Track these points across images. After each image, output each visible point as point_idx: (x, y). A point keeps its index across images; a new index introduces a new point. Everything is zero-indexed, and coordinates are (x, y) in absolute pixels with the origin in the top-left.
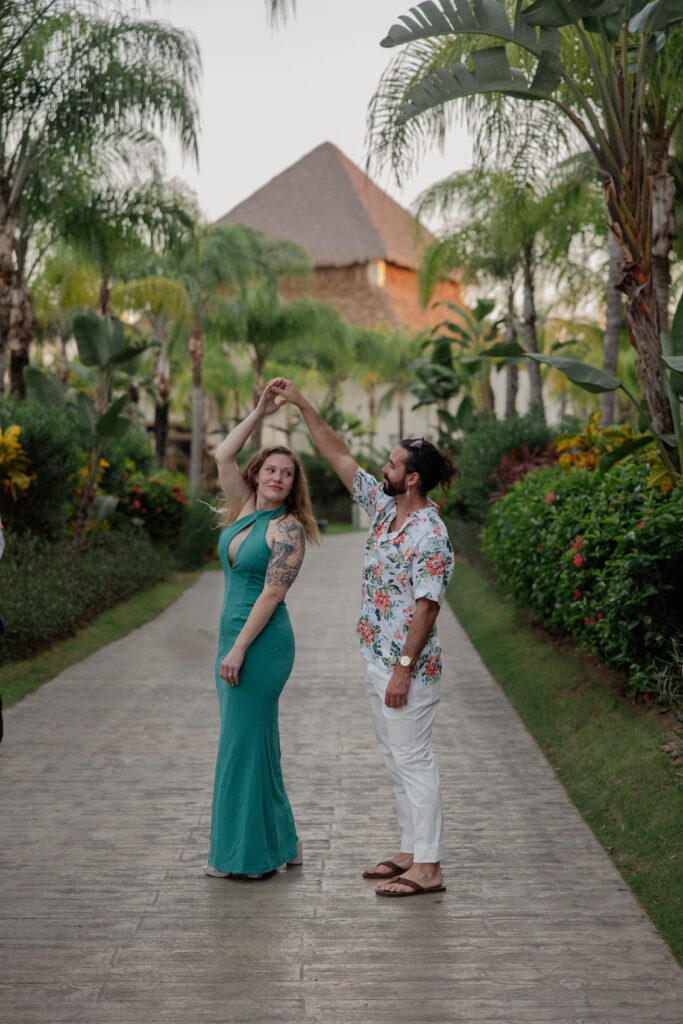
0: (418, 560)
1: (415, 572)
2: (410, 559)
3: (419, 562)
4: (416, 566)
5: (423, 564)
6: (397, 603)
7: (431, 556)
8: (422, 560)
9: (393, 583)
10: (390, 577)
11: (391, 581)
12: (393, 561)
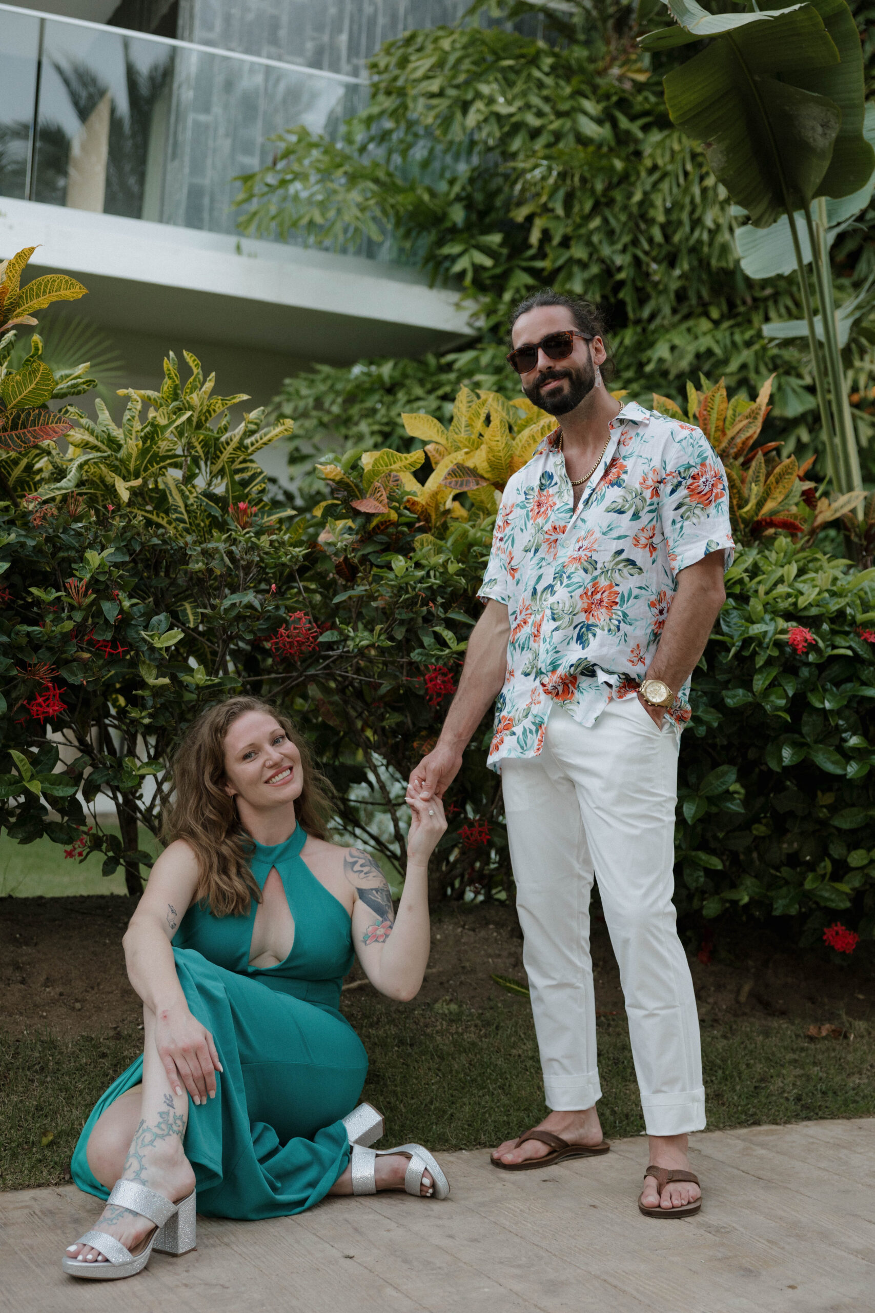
0: (669, 488)
1: (669, 513)
2: (656, 493)
3: (673, 492)
4: (669, 503)
5: (682, 492)
6: (636, 592)
7: (693, 471)
8: (679, 484)
9: (623, 556)
10: (615, 546)
11: (620, 552)
12: (621, 512)
